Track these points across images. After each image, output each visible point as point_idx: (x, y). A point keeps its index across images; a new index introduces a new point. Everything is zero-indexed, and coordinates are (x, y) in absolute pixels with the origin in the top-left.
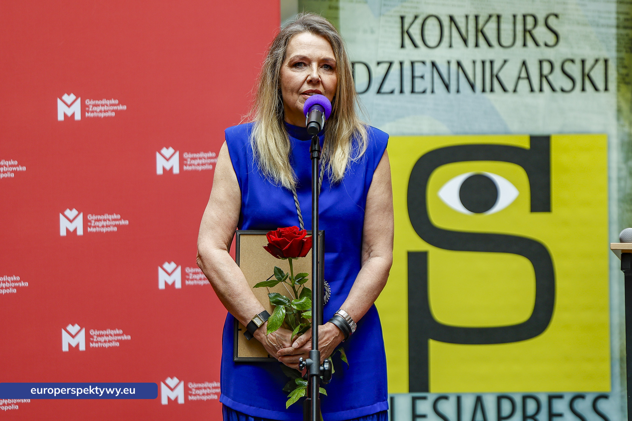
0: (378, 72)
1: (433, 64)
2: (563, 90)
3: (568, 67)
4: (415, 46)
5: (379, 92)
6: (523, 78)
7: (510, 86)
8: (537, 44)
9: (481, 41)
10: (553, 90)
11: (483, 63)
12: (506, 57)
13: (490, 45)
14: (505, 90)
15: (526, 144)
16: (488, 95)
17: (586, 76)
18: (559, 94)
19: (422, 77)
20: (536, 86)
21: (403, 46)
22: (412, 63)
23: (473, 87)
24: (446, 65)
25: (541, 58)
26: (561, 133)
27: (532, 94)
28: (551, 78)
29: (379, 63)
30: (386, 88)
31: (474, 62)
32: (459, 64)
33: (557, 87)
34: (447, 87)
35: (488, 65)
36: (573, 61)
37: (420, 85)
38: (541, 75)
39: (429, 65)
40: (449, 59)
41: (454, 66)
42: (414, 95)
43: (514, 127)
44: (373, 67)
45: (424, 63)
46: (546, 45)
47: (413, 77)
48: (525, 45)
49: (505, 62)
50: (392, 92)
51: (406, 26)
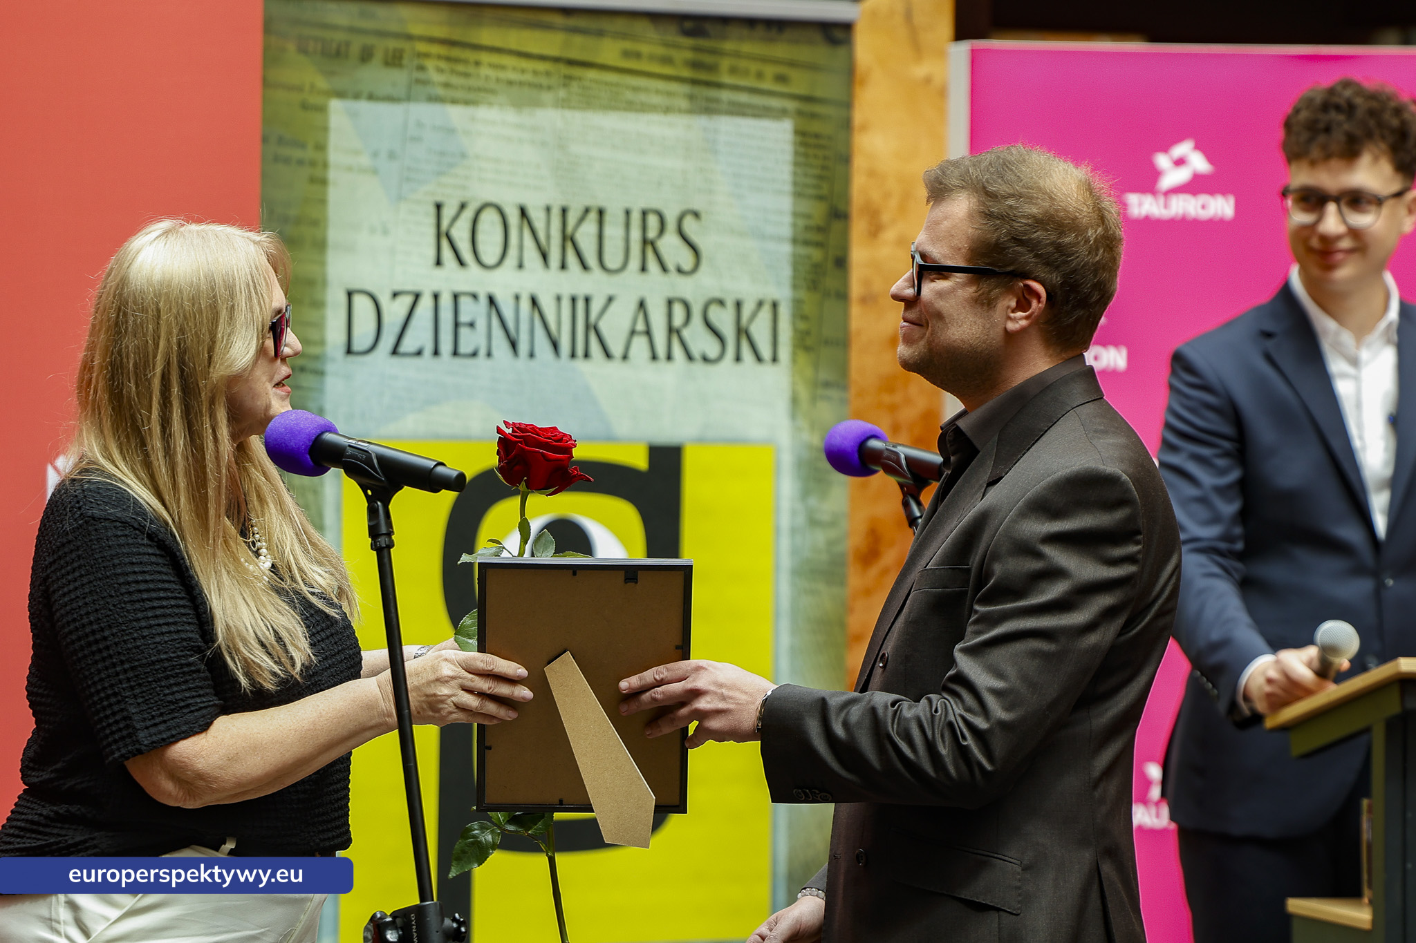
0: (395, 311)
1: (492, 301)
2: (705, 359)
3: (715, 314)
4: (461, 263)
5: (395, 352)
6: (640, 333)
7: (616, 350)
8: (664, 269)
9: (571, 258)
10: (690, 357)
11: (574, 300)
12: (611, 292)
13: (585, 267)
14: (608, 355)
15: (639, 460)
16: (580, 364)
17: (742, 332)
18: (699, 367)
19: (472, 325)
20: (661, 350)
21: (439, 263)
22: (456, 297)
23: (555, 345)
24: (511, 301)
25: (671, 294)
26: (701, 440)
27: (654, 365)
28: (686, 333)
29: (395, 295)
30: (408, 345)
31: (559, 299)
32: (534, 302)
33: (696, 351)
34: (514, 345)
35: (580, 305)
36: (721, 303)
37: (468, 341)
38: (671, 330)
39: (483, 301)
40: (516, 290)
41: (525, 305)
42: (457, 361)
43: (622, 427)
44: (384, 300)
45: (475, 296)
46: (680, 271)
47: (457, 325)
48: (643, 269)
49: (610, 299)
50: (419, 353)
51: (445, 223)
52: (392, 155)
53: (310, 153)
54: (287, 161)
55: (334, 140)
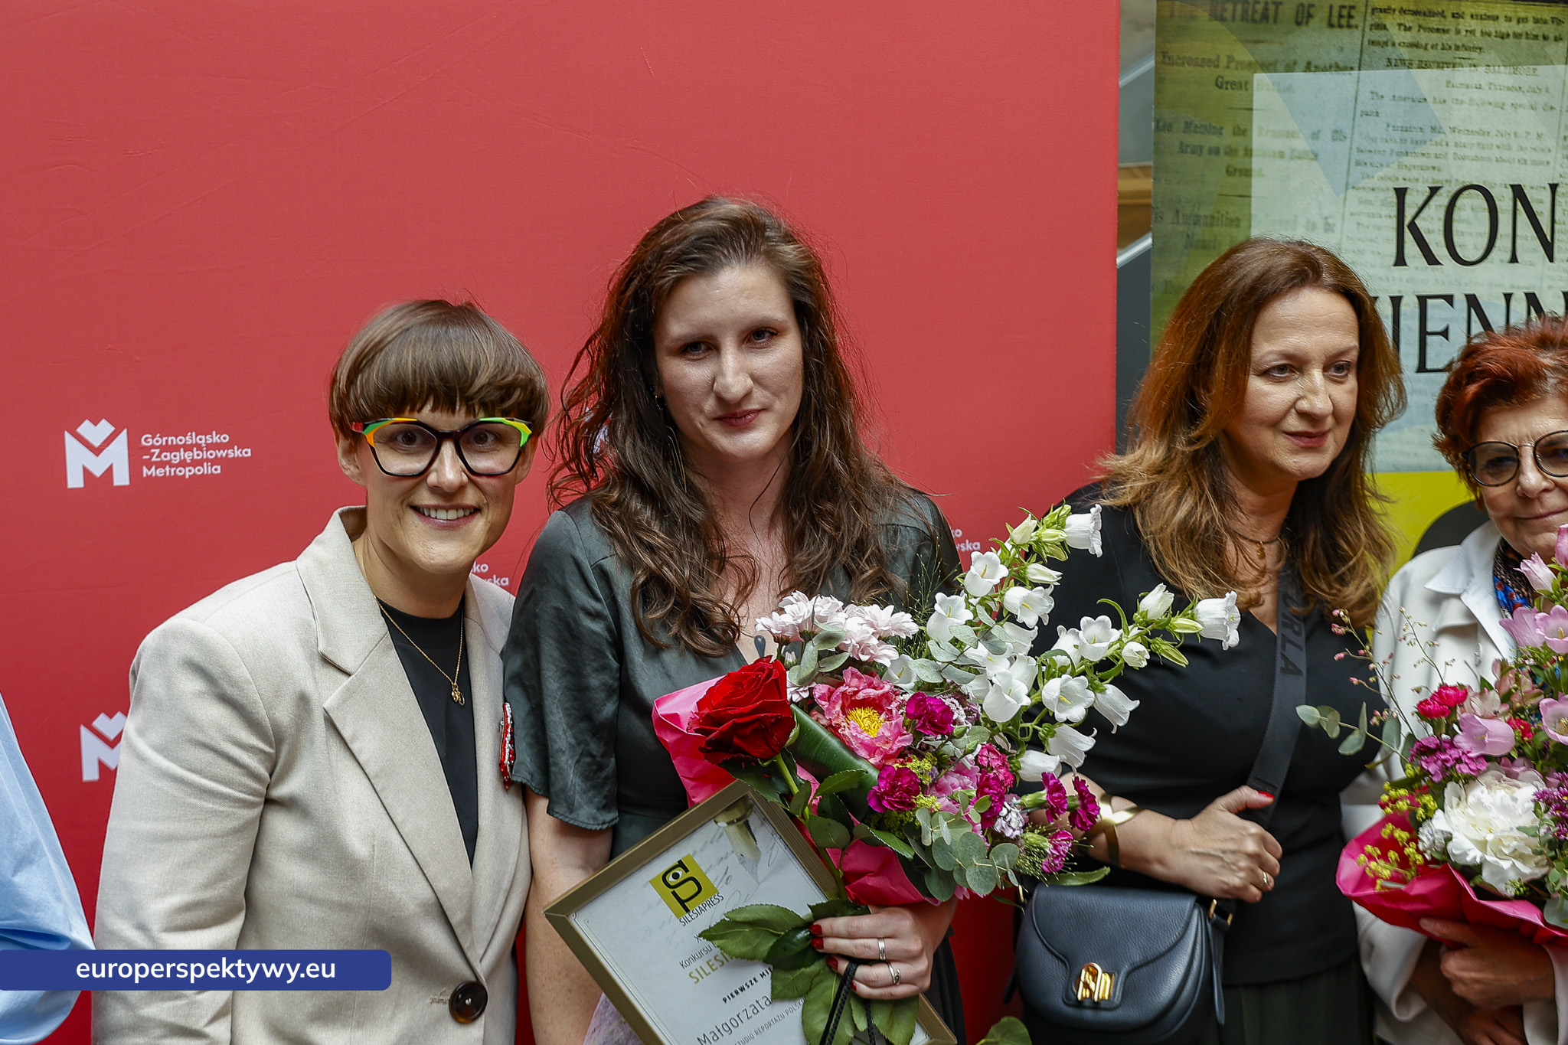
1: (1472, 301)
4: (1432, 260)
19: (1445, 333)
21: (1400, 261)
22: (1423, 300)
24: (1500, 303)
32: (1531, 299)
37: (1438, 352)
39: (1461, 303)
40: (1507, 288)
41: (1519, 305)
42: (1423, 377)
45: (1449, 299)
47: (1423, 333)
51: (1409, 214)
52: (1337, 135)
53: (1228, 139)
54: (1197, 150)
55: (1258, 120)
